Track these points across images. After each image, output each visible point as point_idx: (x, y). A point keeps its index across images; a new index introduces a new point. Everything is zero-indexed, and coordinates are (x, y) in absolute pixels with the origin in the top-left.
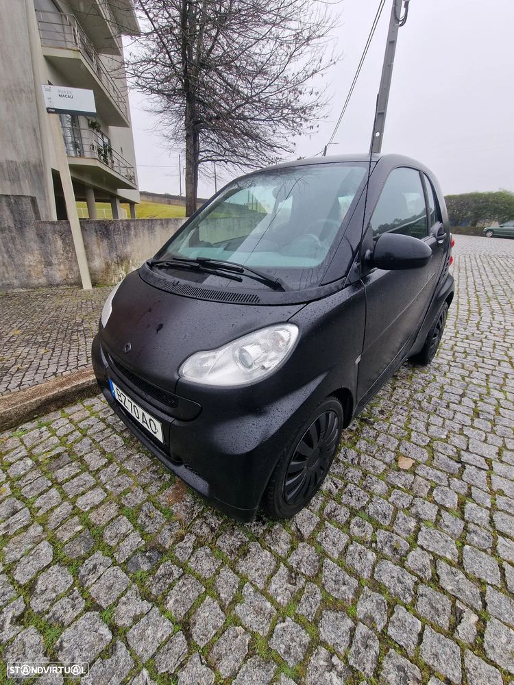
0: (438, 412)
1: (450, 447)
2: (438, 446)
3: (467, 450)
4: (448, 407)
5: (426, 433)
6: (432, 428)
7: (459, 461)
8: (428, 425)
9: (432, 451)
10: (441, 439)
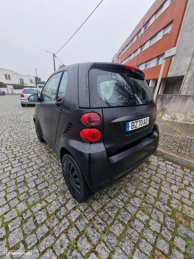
0: (38, 170)
1: (25, 163)
2: (28, 161)
3: (20, 166)
4: (37, 175)
5: (35, 161)
6: (34, 163)
7: (21, 162)
8: (36, 164)
9: (29, 159)
10: (29, 163)
